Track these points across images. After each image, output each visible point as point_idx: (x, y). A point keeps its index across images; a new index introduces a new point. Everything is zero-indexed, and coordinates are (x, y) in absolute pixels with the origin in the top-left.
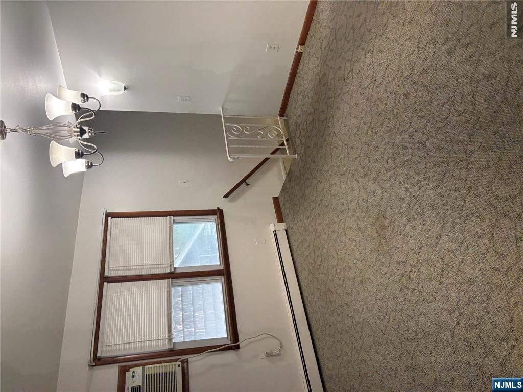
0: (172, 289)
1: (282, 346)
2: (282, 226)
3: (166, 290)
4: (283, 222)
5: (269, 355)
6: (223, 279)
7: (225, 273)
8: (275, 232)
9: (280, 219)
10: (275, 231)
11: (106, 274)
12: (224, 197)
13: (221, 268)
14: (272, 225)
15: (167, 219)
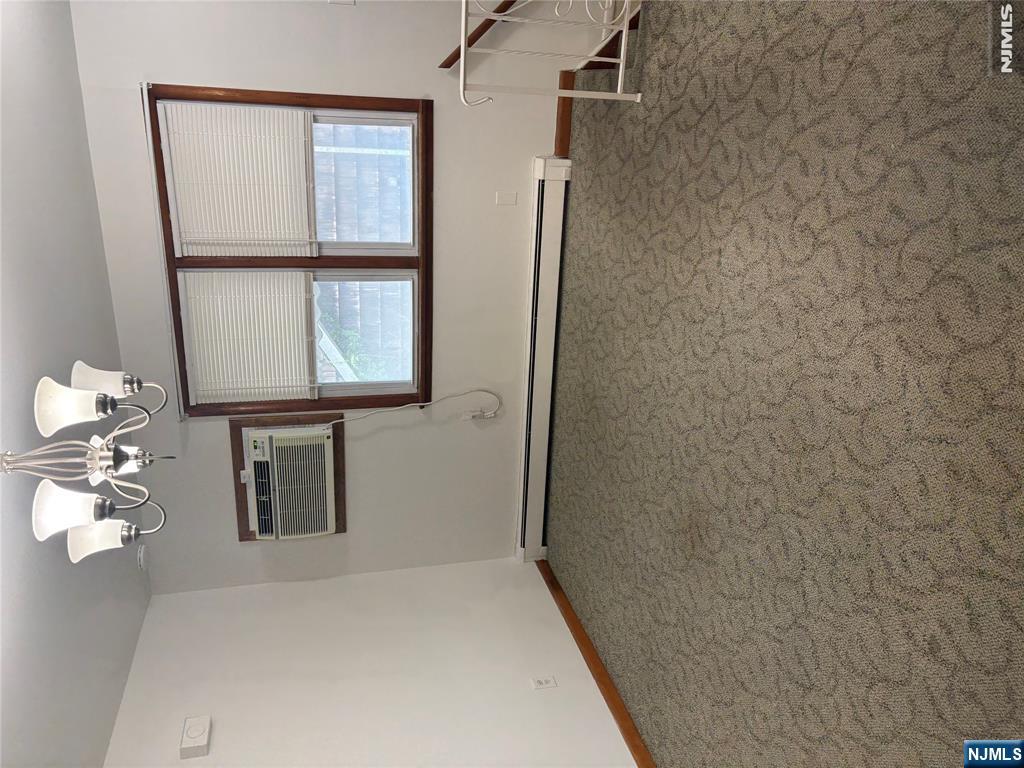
0: (315, 283)
1: (501, 403)
2: (562, 169)
3: (303, 294)
4: (567, 158)
5: (479, 417)
6: (416, 277)
7: (421, 264)
8: (542, 183)
9: (563, 150)
10: (543, 181)
11: (178, 254)
12: (441, 66)
13: (415, 252)
14: (540, 163)
15: (298, 114)
